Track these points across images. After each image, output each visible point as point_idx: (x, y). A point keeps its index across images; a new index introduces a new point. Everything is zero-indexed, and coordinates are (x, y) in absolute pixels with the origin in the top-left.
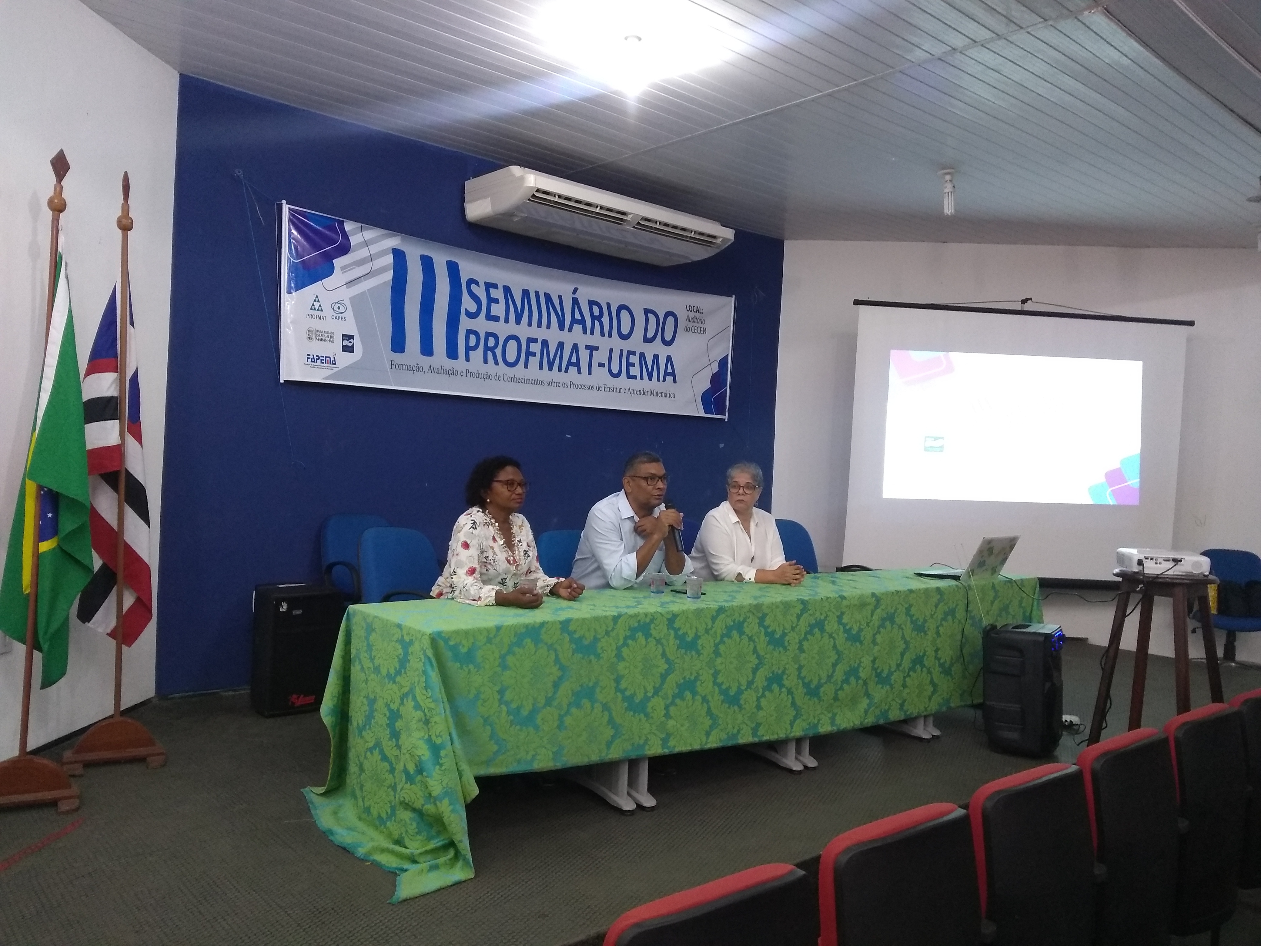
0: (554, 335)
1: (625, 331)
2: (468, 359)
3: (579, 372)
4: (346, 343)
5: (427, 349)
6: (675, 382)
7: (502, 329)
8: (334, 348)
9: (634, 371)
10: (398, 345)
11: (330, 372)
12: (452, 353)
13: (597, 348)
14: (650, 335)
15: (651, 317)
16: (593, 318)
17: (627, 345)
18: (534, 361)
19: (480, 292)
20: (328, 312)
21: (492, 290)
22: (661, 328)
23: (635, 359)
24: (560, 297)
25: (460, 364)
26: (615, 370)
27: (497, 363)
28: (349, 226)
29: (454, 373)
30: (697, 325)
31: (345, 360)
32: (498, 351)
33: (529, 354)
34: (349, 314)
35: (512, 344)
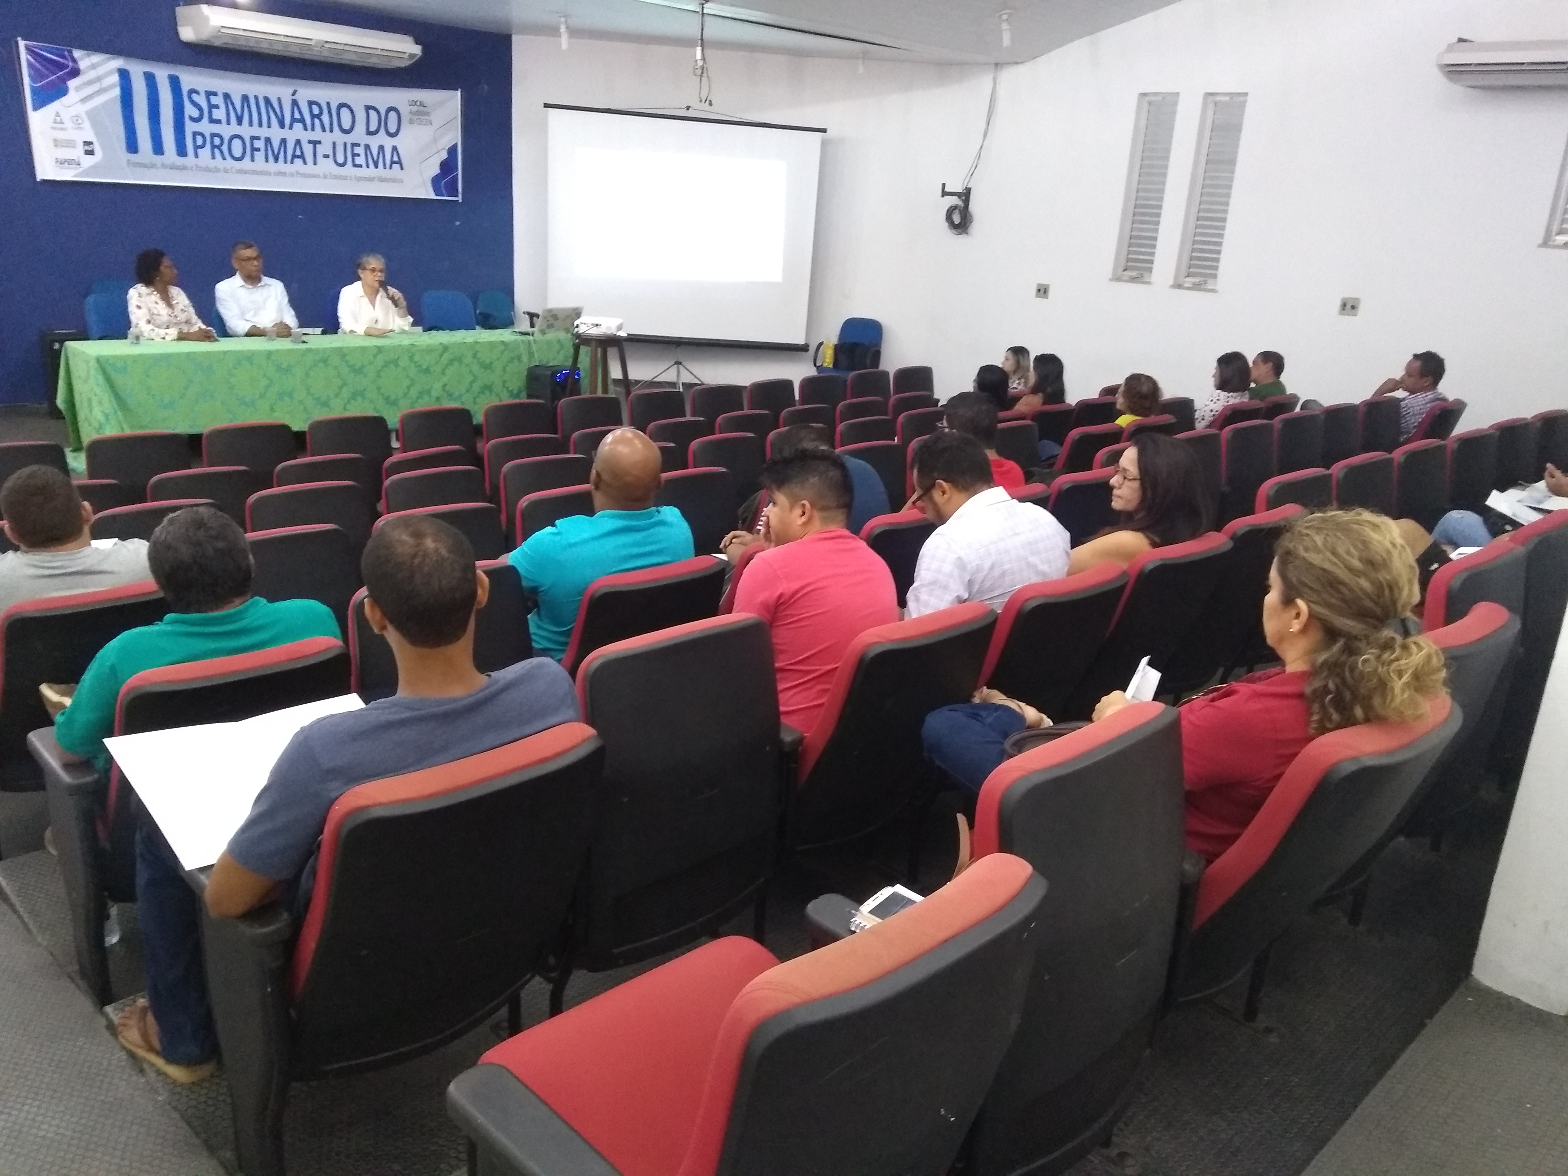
0: (276, 134)
1: (346, 125)
2: (196, 156)
3: (305, 163)
4: (87, 148)
5: (158, 149)
6: (402, 169)
7: (226, 131)
8: (78, 152)
9: (360, 160)
10: (132, 146)
11: (77, 171)
12: (182, 151)
13: (319, 142)
14: (373, 128)
15: (373, 113)
16: (313, 117)
17: (350, 139)
18: (260, 156)
19: (201, 100)
20: (68, 124)
21: (212, 98)
22: (383, 122)
23: (360, 150)
24: (279, 100)
25: (190, 160)
26: (341, 160)
27: (224, 159)
28: (77, 54)
29: (185, 168)
30: (422, 118)
31: (88, 161)
32: (225, 148)
33: (254, 150)
34: (87, 125)
35: (237, 143)
